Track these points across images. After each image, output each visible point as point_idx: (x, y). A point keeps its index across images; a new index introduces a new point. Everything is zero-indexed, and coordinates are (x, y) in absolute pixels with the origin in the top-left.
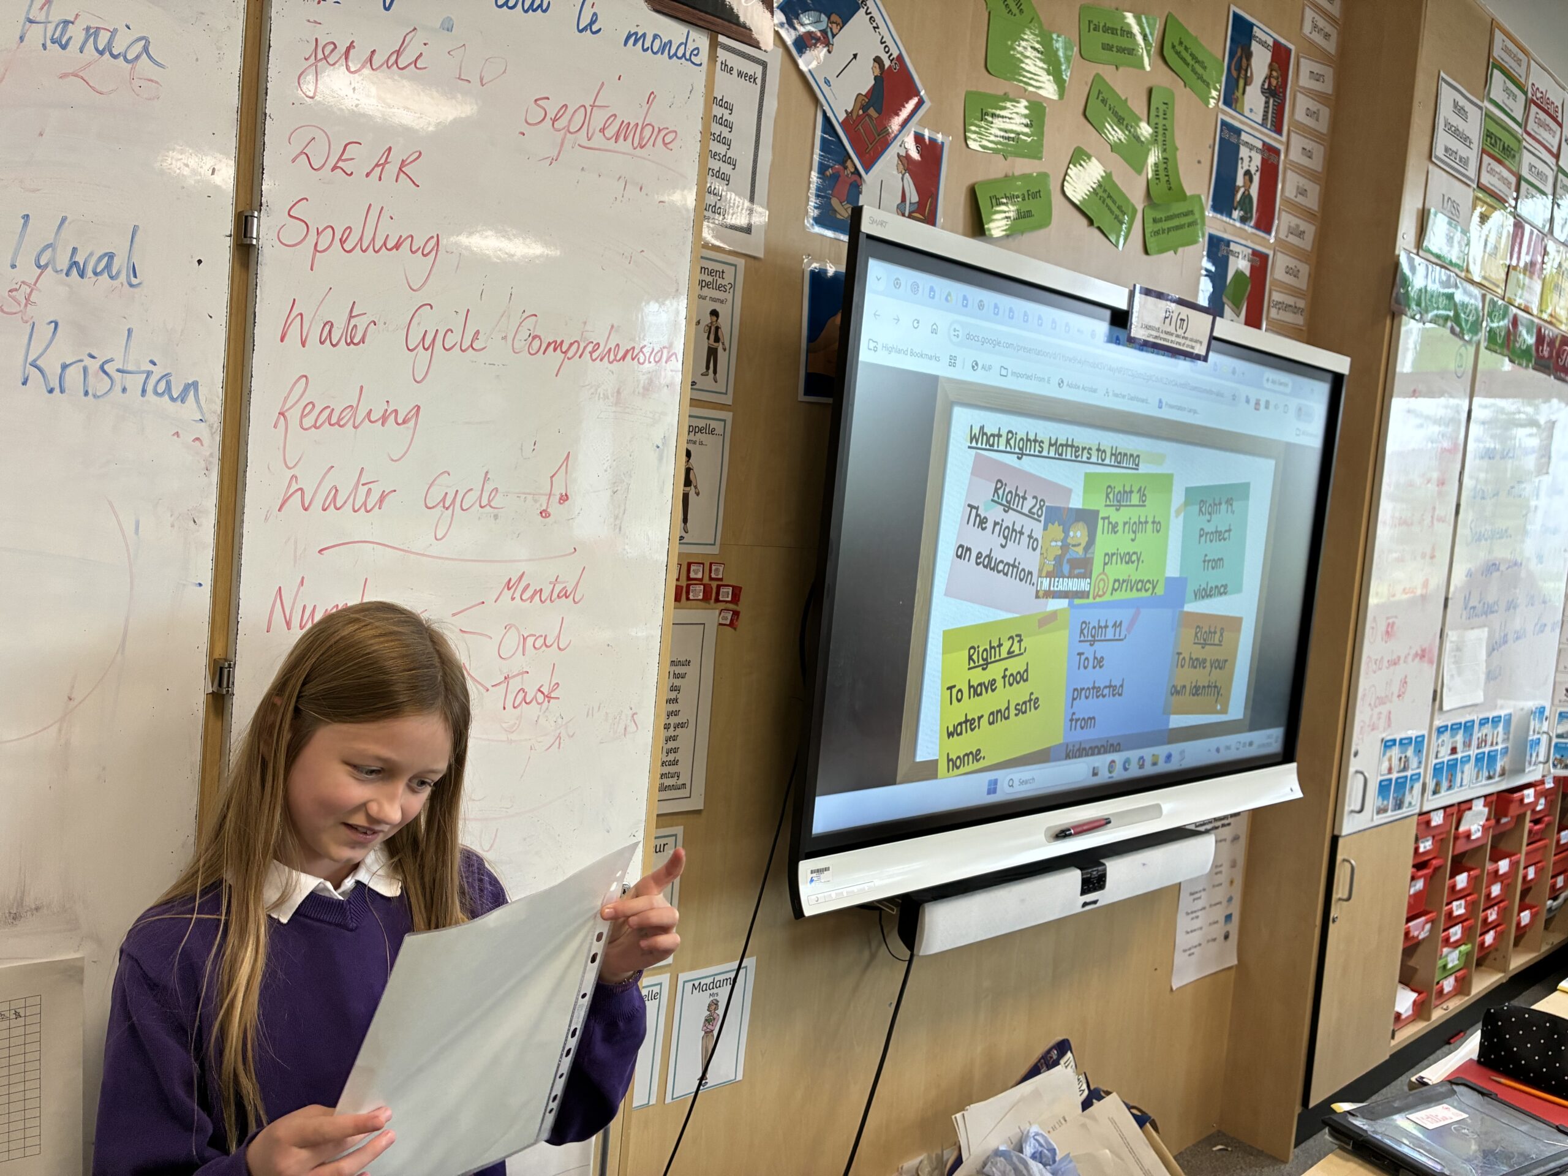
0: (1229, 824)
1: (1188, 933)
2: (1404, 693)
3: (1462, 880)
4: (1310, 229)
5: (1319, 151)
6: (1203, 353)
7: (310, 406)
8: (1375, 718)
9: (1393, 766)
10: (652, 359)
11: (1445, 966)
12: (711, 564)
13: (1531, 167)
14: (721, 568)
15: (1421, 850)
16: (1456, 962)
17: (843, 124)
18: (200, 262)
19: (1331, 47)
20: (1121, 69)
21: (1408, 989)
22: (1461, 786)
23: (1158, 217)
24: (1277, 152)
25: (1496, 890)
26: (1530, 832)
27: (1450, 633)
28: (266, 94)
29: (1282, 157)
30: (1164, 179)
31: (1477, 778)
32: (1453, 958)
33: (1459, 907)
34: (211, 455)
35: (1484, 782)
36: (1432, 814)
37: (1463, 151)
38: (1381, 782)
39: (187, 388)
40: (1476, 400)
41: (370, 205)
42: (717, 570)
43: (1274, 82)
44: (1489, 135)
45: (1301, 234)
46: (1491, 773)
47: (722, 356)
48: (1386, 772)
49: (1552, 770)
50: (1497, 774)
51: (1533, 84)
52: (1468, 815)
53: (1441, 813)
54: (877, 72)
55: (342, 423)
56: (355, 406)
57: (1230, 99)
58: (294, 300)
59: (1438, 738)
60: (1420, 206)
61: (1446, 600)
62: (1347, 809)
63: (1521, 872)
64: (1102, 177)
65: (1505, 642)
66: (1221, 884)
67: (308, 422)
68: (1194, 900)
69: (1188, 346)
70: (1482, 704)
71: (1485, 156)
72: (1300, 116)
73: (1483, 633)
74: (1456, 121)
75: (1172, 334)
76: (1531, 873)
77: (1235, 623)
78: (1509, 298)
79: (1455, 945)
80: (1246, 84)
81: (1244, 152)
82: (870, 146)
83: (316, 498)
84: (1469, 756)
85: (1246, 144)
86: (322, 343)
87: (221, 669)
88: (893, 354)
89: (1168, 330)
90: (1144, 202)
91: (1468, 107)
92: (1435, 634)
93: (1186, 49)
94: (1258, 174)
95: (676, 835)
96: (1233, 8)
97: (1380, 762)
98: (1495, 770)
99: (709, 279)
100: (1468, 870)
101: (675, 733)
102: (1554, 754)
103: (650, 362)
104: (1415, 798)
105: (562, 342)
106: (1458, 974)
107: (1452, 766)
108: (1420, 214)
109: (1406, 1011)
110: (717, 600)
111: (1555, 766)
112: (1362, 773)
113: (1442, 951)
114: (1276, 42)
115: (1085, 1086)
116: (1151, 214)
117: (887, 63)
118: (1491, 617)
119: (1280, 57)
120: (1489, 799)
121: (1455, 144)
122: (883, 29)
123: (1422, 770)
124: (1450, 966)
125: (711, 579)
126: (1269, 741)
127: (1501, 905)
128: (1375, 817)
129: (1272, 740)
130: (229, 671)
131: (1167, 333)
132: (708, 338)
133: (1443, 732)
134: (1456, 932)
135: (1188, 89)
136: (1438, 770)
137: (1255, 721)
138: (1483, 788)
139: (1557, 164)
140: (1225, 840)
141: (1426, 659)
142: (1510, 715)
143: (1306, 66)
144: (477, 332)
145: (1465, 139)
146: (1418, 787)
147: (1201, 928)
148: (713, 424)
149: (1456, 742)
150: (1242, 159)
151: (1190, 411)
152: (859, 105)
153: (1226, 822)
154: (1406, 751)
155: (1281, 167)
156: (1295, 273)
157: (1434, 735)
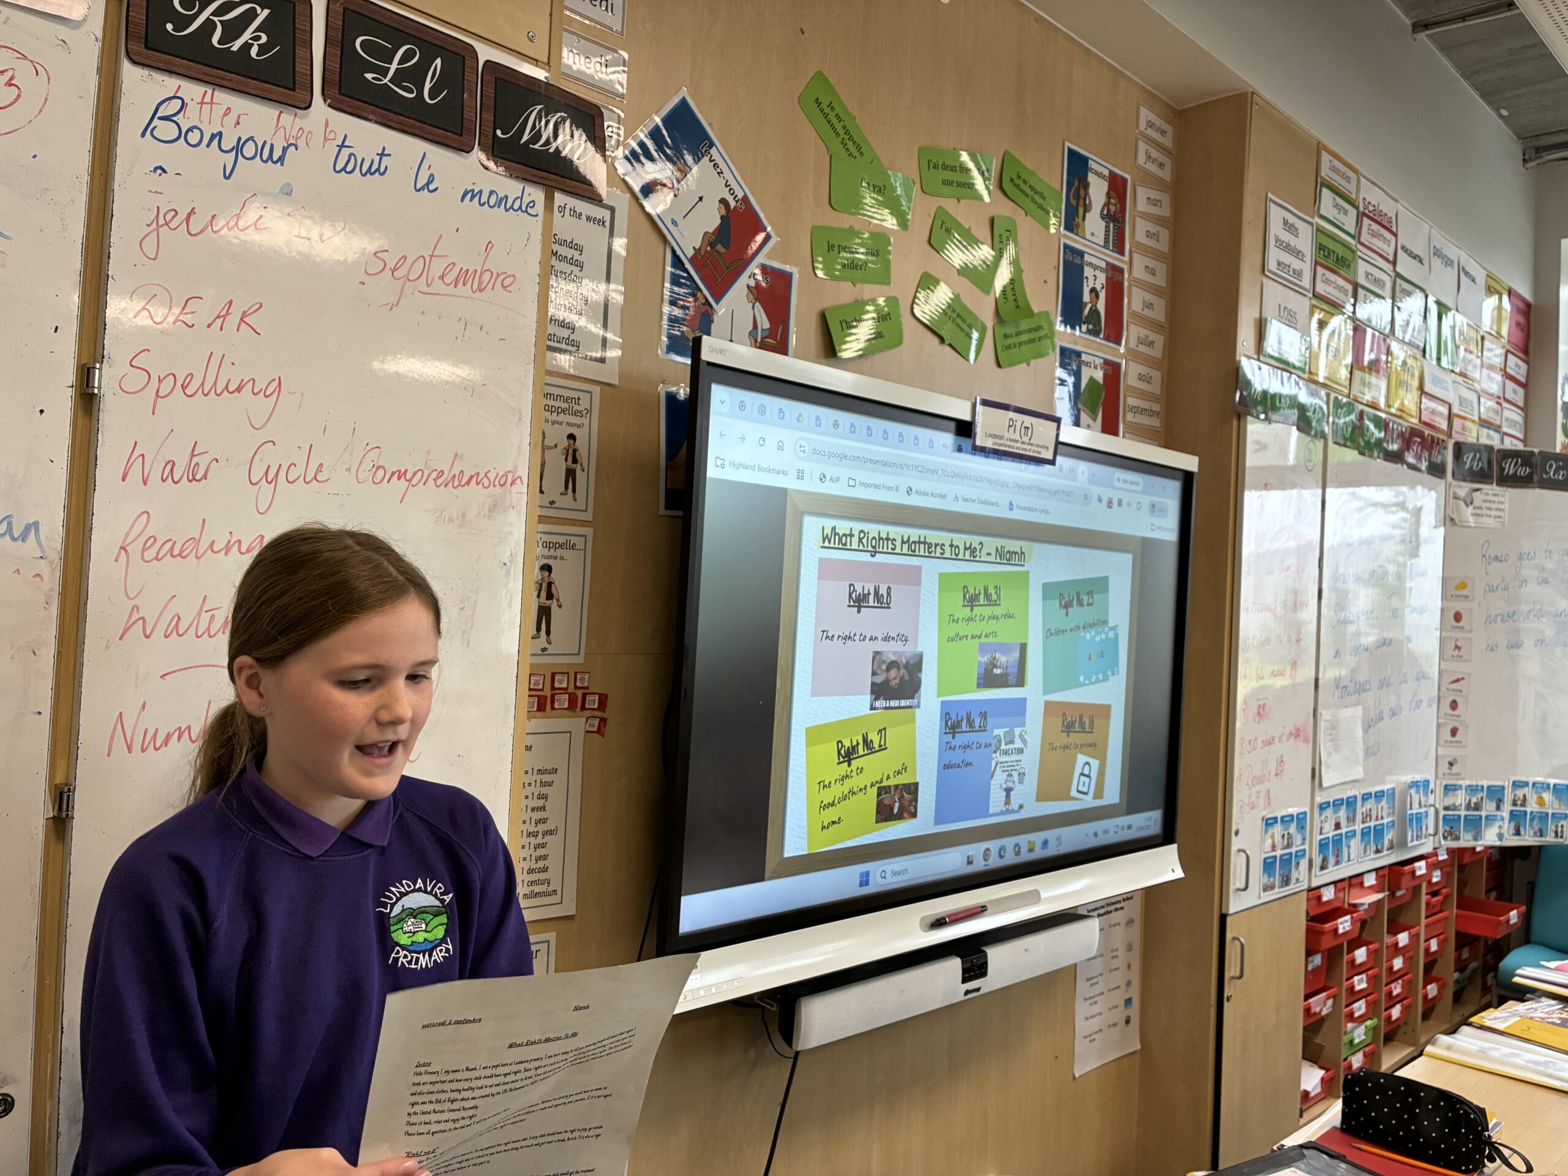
0: (1122, 908)
1: (1087, 1019)
2: (1281, 772)
3: (1361, 955)
4: (1159, 340)
5: (1161, 269)
6: (1051, 457)
7: (152, 540)
8: (1253, 798)
9: (1276, 843)
10: (497, 483)
11: (1351, 1041)
12: (576, 674)
13: (1367, 274)
14: (587, 677)
16: (1363, 1037)
18: (42, 411)
19: (1166, 175)
20: (962, 201)
21: (1316, 1067)
22: (1349, 860)
23: (1008, 333)
24: (1121, 271)
25: (1398, 963)
26: (1428, 904)
27: (1323, 712)
28: (109, 257)
29: (1126, 275)
30: (1011, 298)
31: (1365, 852)
32: (1359, 1034)
33: (1362, 980)
34: (51, 590)
35: (1373, 856)
36: (1322, 890)
37: (1296, 264)
38: (1265, 859)
39: (28, 528)
40: (1328, 491)
41: (212, 353)
42: (582, 679)
43: (1113, 208)
44: (1321, 248)
45: (1151, 344)
46: (1379, 847)
48: (1270, 849)
49: (1443, 842)
50: (1385, 848)
51: (1364, 199)
53: (1332, 888)
54: (723, 212)
55: (184, 554)
56: (197, 538)
57: (1071, 224)
58: (136, 442)
59: (1320, 814)
60: (1258, 316)
61: (1317, 680)
62: (1232, 887)
63: (1423, 945)
64: (951, 299)
65: (1381, 719)
66: (1118, 968)
67: (150, 554)
68: (1092, 985)
69: (1034, 451)
70: (1363, 779)
71: (1319, 268)
72: (1140, 237)
73: (1358, 711)
74: (1286, 237)
75: (1017, 441)
76: (1434, 945)
77: (1104, 711)
78: (1354, 396)
79: (1361, 1020)
80: (1085, 211)
81: (1088, 272)
82: (720, 279)
83: (159, 625)
85: (1090, 264)
86: (164, 481)
87: (61, 794)
88: (740, 469)
89: (1013, 437)
90: (993, 320)
91: (1298, 224)
92: (1308, 714)
93: (1025, 182)
94: (1104, 291)
95: (548, 942)
96: (1067, 144)
98: (1383, 844)
99: (565, 405)
100: (1366, 944)
101: (544, 841)
102: (1443, 826)
103: (495, 486)
104: (1302, 873)
105: (406, 471)
106: (1367, 1049)
107: (1338, 841)
108: (1258, 322)
109: (1314, 1089)
110: (583, 708)
111: (1445, 838)
112: (1244, 851)
113: (1346, 1027)
114: (1112, 173)
116: (1001, 330)
117: (733, 204)
118: (1363, 695)
119: (1117, 187)
120: (1381, 873)
121: (1287, 258)
122: (727, 174)
123: (1306, 847)
124: (1356, 1041)
125: (576, 687)
126: (1148, 823)
127: (1405, 978)
128: (1263, 894)
129: (1151, 823)
130: (69, 796)
131: (1012, 440)
132: (566, 460)
133: (1325, 808)
134: (1360, 1008)
135: (1029, 217)
136: (1323, 846)
137: (1132, 803)
138: (1372, 862)
139: (1395, 270)
140: (1119, 924)
141: (1302, 737)
142: (1394, 789)
143: (1143, 194)
144: (321, 465)
145: (1297, 254)
146: (1304, 863)
147: (1101, 1014)
148: (574, 540)
149: (1339, 817)
150: (1087, 278)
151: (1042, 511)
152: (707, 242)
153: (1118, 906)
154: (1288, 828)
155: (1126, 284)
156: (1147, 379)
157: (1317, 811)
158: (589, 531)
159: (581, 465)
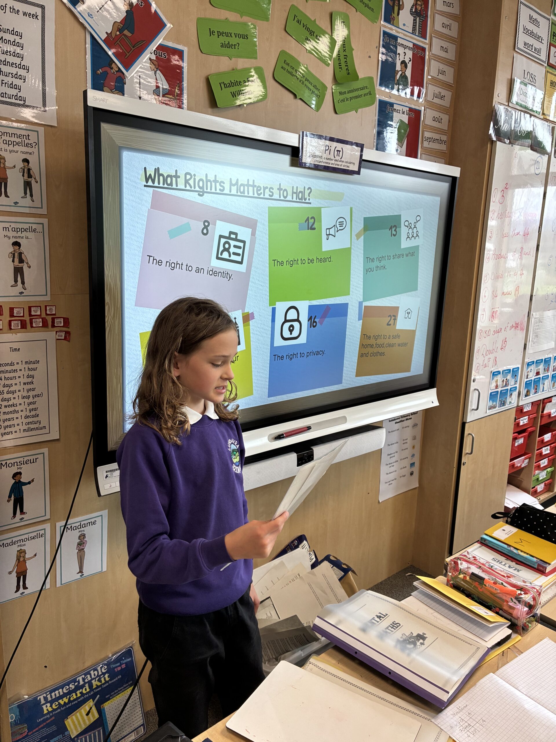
0: (411, 418)
1: (387, 474)
2: (505, 347)
3: (547, 437)
4: (448, 94)
5: (452, 48)
6: (356, 169)
8: (486, 361)
9: (499, 384)
11: (538, 479)
12: (46, 307)
14: (53, 308)
15: (521, 424)
16: (545, 477)
17: (105, 41)
20: (309, 2)
22: (543, 391)
23: (343, 91)
24: (424, 49)
27: (534, 314)
29: (427, 53)
30: (344, 68)
31: (553, 386)
32: (543, 475)
33: (547, 449)
36: (525, 406)
37: (537, 44)
38: (491, 393)
40: (549, 188)
42: (50, 309)
43: (419, 8)
44: (554, 35)
45: (442, 97)
47: (35, 187)
48: (494, 388)
52: (548, 405)
53: (530, 405)
54: (128, 7)
57: (389, 19)
59: (527, 368)
60: (510, 77)
61: (531, 296)
62: (470, 409)
66: (407, 449)
68: (391, 457)
69: (344, 166)
71: (552, 47)
72: (438, 27)
74: (531, 27)
75: (332, 160)
79: (545, 468)
80: (399, 10)
81: (400, 50)
82: (128, 55)
84: (548, 376)
85: (402, 45)
89: (329, 157)
90: (332, 82)
91: (540, 19)
92: (525, 315)
94: (411, 63)
95: (43, 453)
97: (490, 383)
99: (19, 140)
100: (552, 431)
101: (34, 400)
104: (513, 399)
106: (546, 482)
107: (537, 382)
108: (509, 82)
110: (53, 326)
112: (478, 390)
113: (535, 472)
115: (313, 557)
116: (337, 89)
117: (135, 2)
121: (531, 40)
123: (517, 385)
124: (540, 479)
125: (47, 314)
128: (488, 411)
131: (327, 159)
132: (23, 176)
133: (530, 365)
134: (544, 462)
135: (358, 13)
136: (528, 384)
140: (409, 426)
141: (519, 328)
145: (538, 38)
146: (515, 394)
147: (396, 471)
149: (539, 369)
150: (399, 54)
152: (116, 29)
153: (408, 417)
154: (507, 376)
155: (427, 57)
156: (440, 121)
157: (525, 366)
158: (45, 221)
159: (35, 179)
